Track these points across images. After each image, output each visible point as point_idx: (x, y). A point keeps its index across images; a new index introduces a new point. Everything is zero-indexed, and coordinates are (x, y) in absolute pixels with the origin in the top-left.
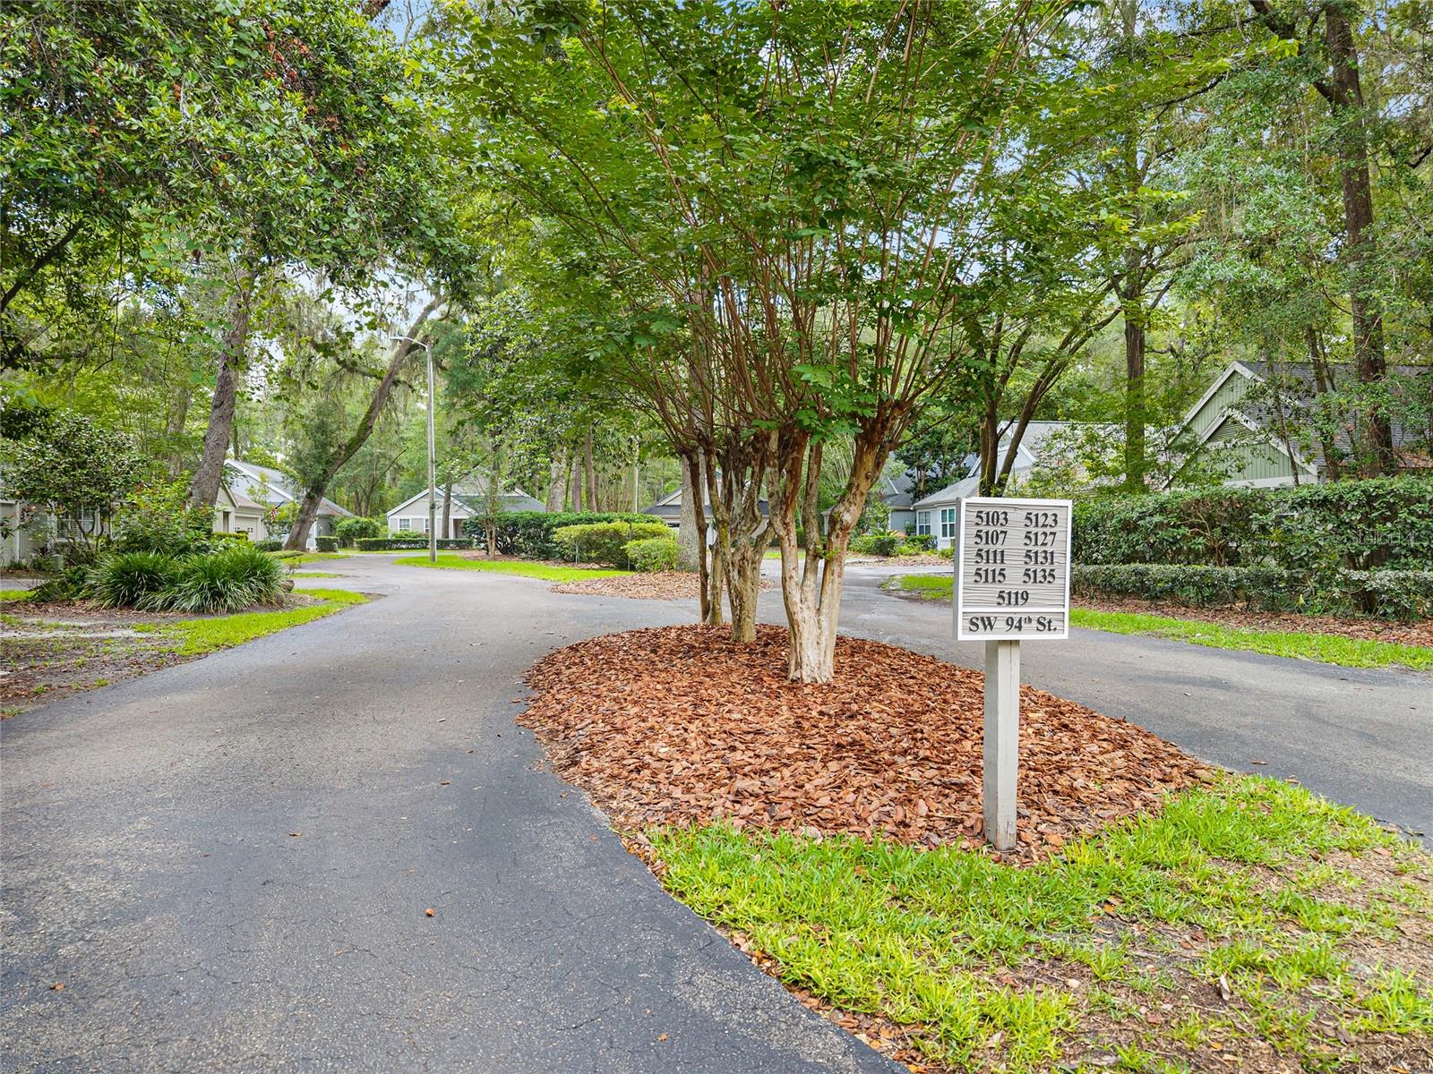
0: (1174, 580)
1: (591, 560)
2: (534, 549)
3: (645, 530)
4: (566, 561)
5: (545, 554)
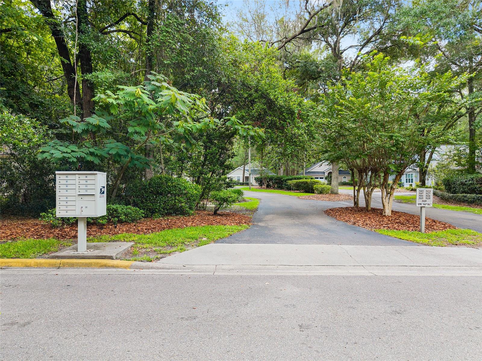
0: (474, 198)
1: (296, 190)
2: (277, 186)
3: (314, 182)
4: (288, 190)
5: (280, 188)
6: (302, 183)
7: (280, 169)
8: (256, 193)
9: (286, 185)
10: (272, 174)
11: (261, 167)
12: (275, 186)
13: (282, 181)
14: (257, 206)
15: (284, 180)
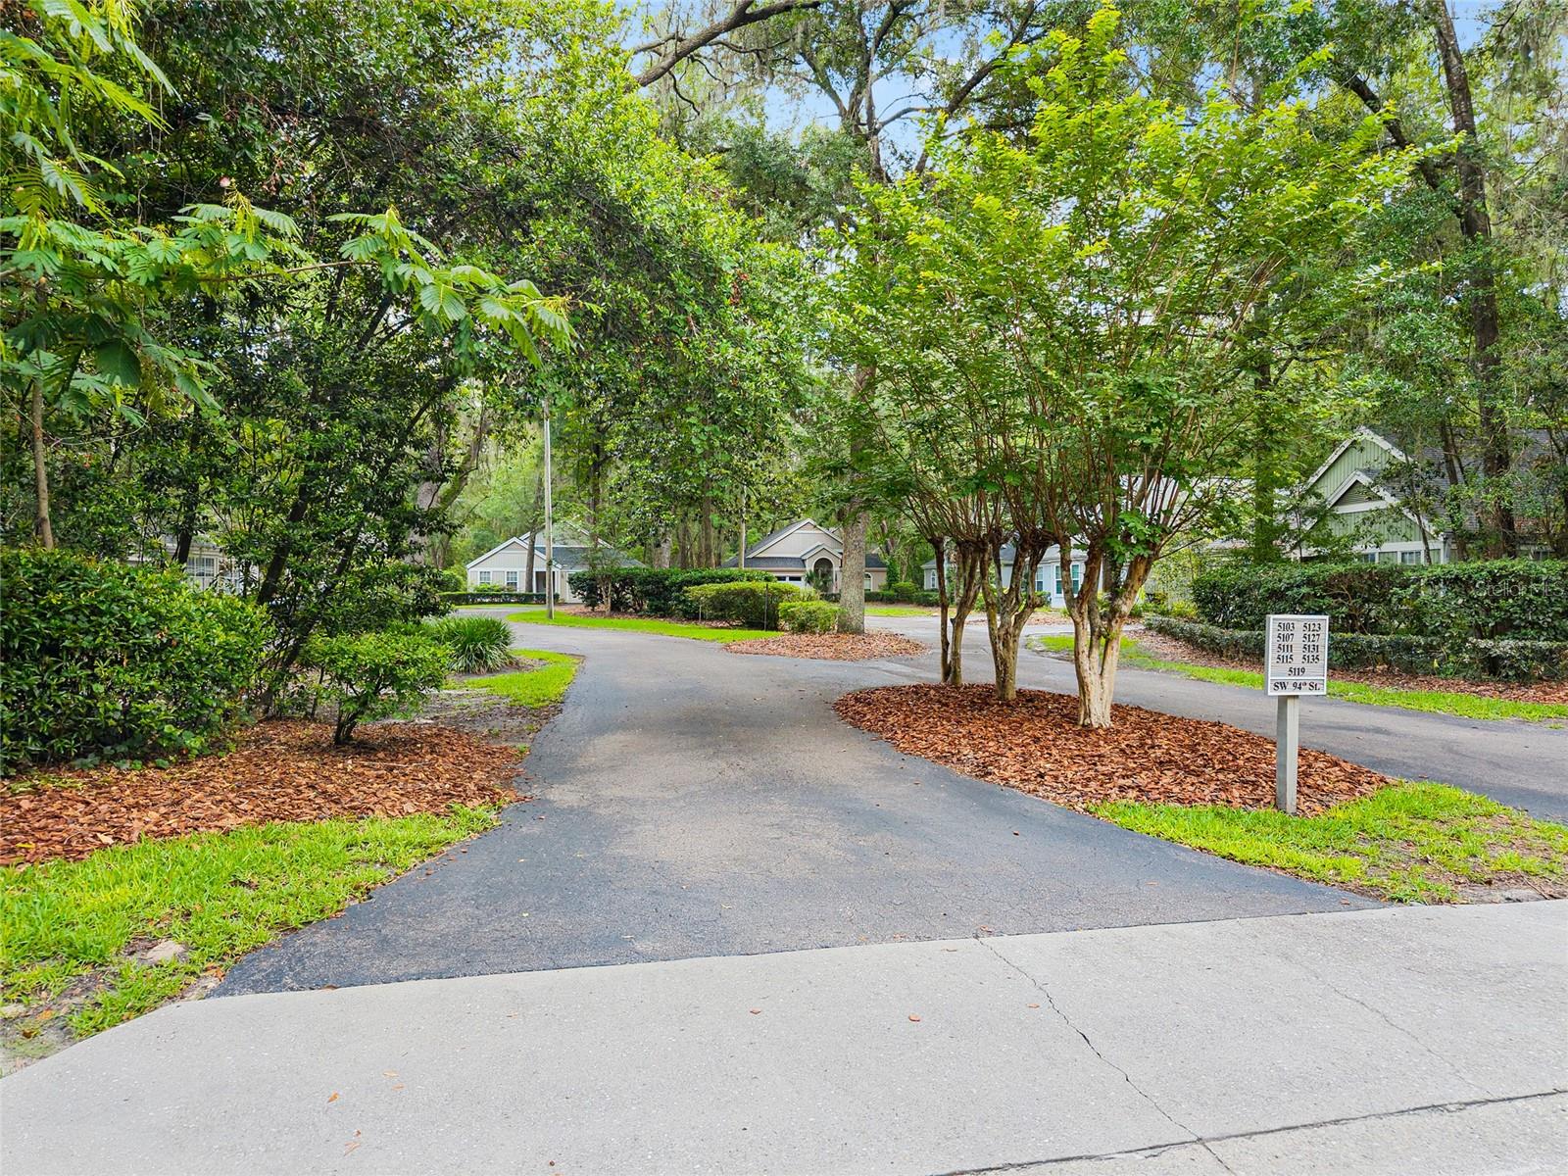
1: (717, 618)
2: (650, 606)
3: (779, 590)
4: (688, 620)
5: (661, 611)
6: (739, 593)
7: (658, 545)
8: (571, 630)
9: (680, 602)
10: (630, 563)
11: (593, 537)
12: (641, 605)
13: (666, 588)
14: (562, 689)
15: (673, 584)
